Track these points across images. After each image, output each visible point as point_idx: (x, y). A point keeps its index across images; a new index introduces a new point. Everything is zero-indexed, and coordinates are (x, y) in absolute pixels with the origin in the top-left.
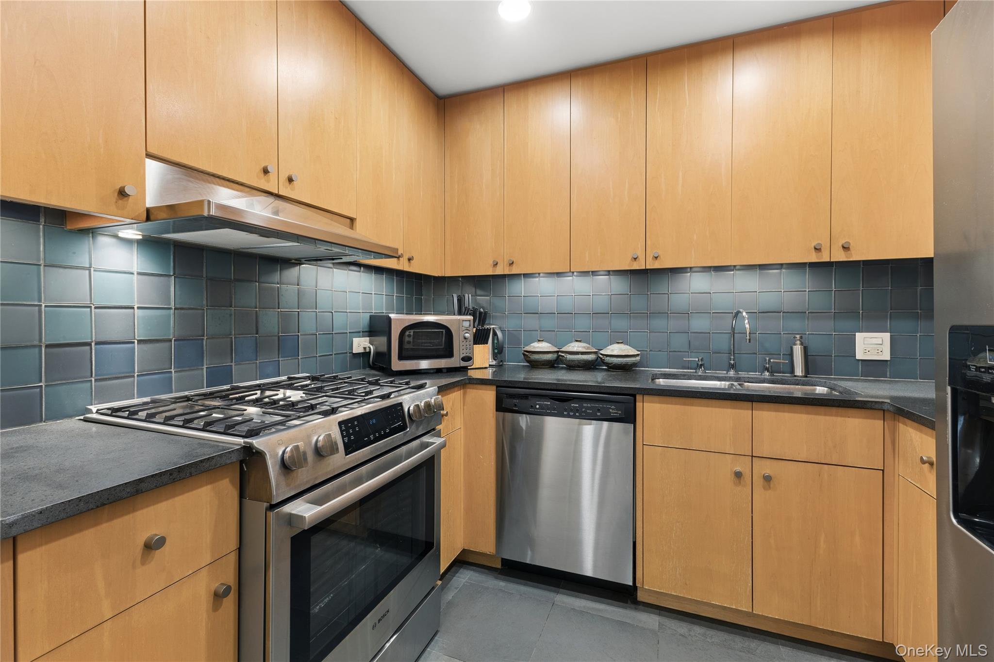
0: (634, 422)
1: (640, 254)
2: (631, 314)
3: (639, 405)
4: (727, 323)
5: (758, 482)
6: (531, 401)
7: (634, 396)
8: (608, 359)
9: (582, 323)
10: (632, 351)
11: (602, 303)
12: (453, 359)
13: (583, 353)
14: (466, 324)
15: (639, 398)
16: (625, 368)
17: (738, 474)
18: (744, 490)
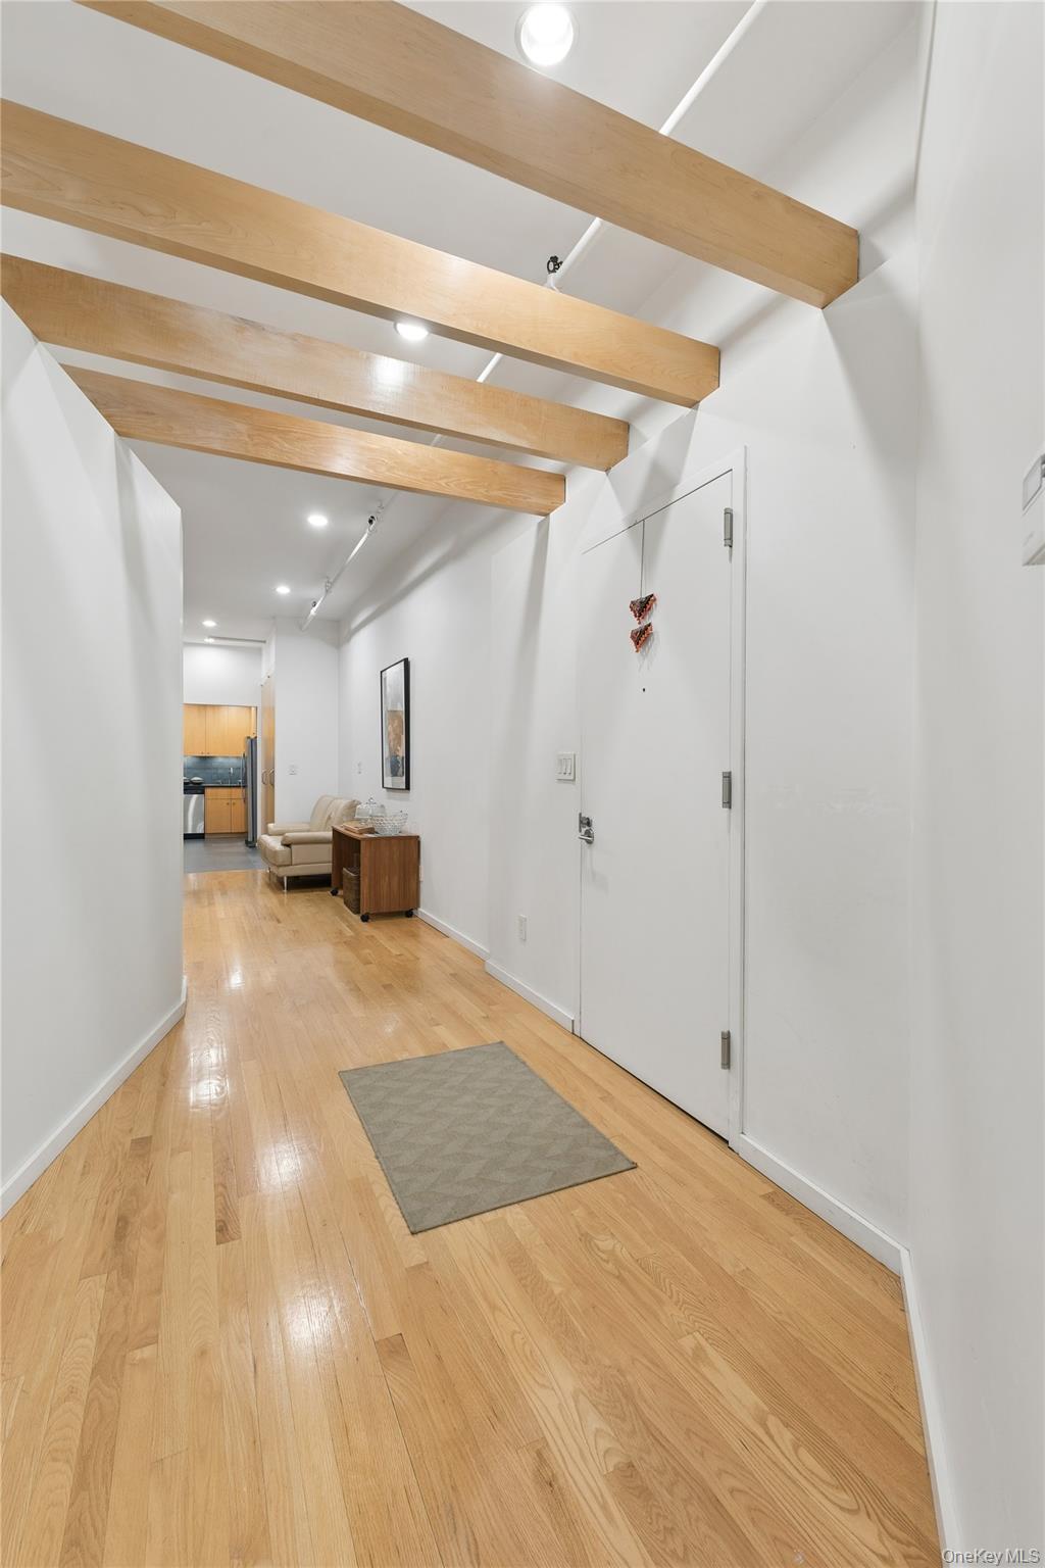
0: (204, 794)
1: (204, 752)
2: (202, 769)
16: (199, 784)
17: (228, 804)
18: (229, 806)
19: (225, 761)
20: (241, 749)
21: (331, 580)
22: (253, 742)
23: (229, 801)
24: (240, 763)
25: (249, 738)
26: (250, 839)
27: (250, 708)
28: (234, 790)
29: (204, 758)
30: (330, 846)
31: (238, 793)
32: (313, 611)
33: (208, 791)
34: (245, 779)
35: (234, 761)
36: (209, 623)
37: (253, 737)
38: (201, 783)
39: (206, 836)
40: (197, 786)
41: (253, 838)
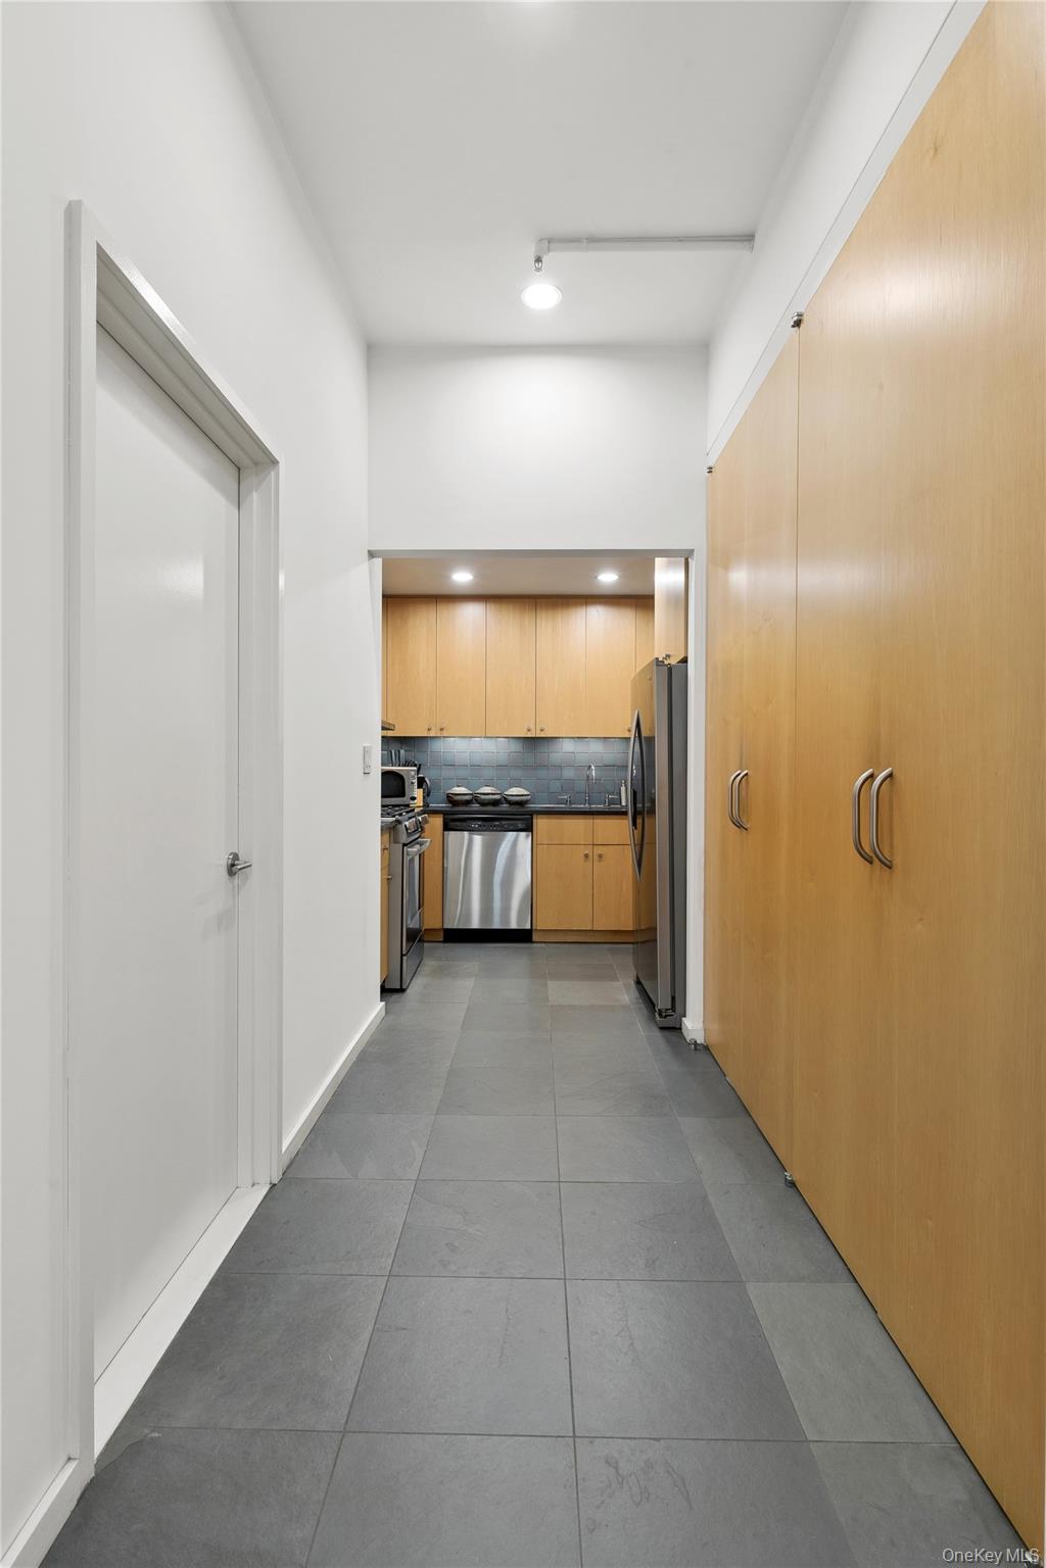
0: (532, 831)
1: (532, 727)
2: (525, 767)
3: (534, 821)
4: (586, 772)
5: (596, 857)
6: (468, 823)
7: (532, 815)
8: (510, 798)
9: (488, 773)
10: (526, 793)
11: (503, 758)
12: (405, 799)
13: (493, 794)
14: (413, 773)
15: (534, 816)
16: (521, 804)
17: (586, 856)
18: (589, 864)
19: (580, 749)
22: (672, 680)
23: (588, 850)
24: (613, 754)
26: (665, 1005)
28: (599, 822)
29: (533, 743)
33: (540, 823)
38: (527, 802)
39: (535, 937)
40: (515, 809)
41: (673, 998)
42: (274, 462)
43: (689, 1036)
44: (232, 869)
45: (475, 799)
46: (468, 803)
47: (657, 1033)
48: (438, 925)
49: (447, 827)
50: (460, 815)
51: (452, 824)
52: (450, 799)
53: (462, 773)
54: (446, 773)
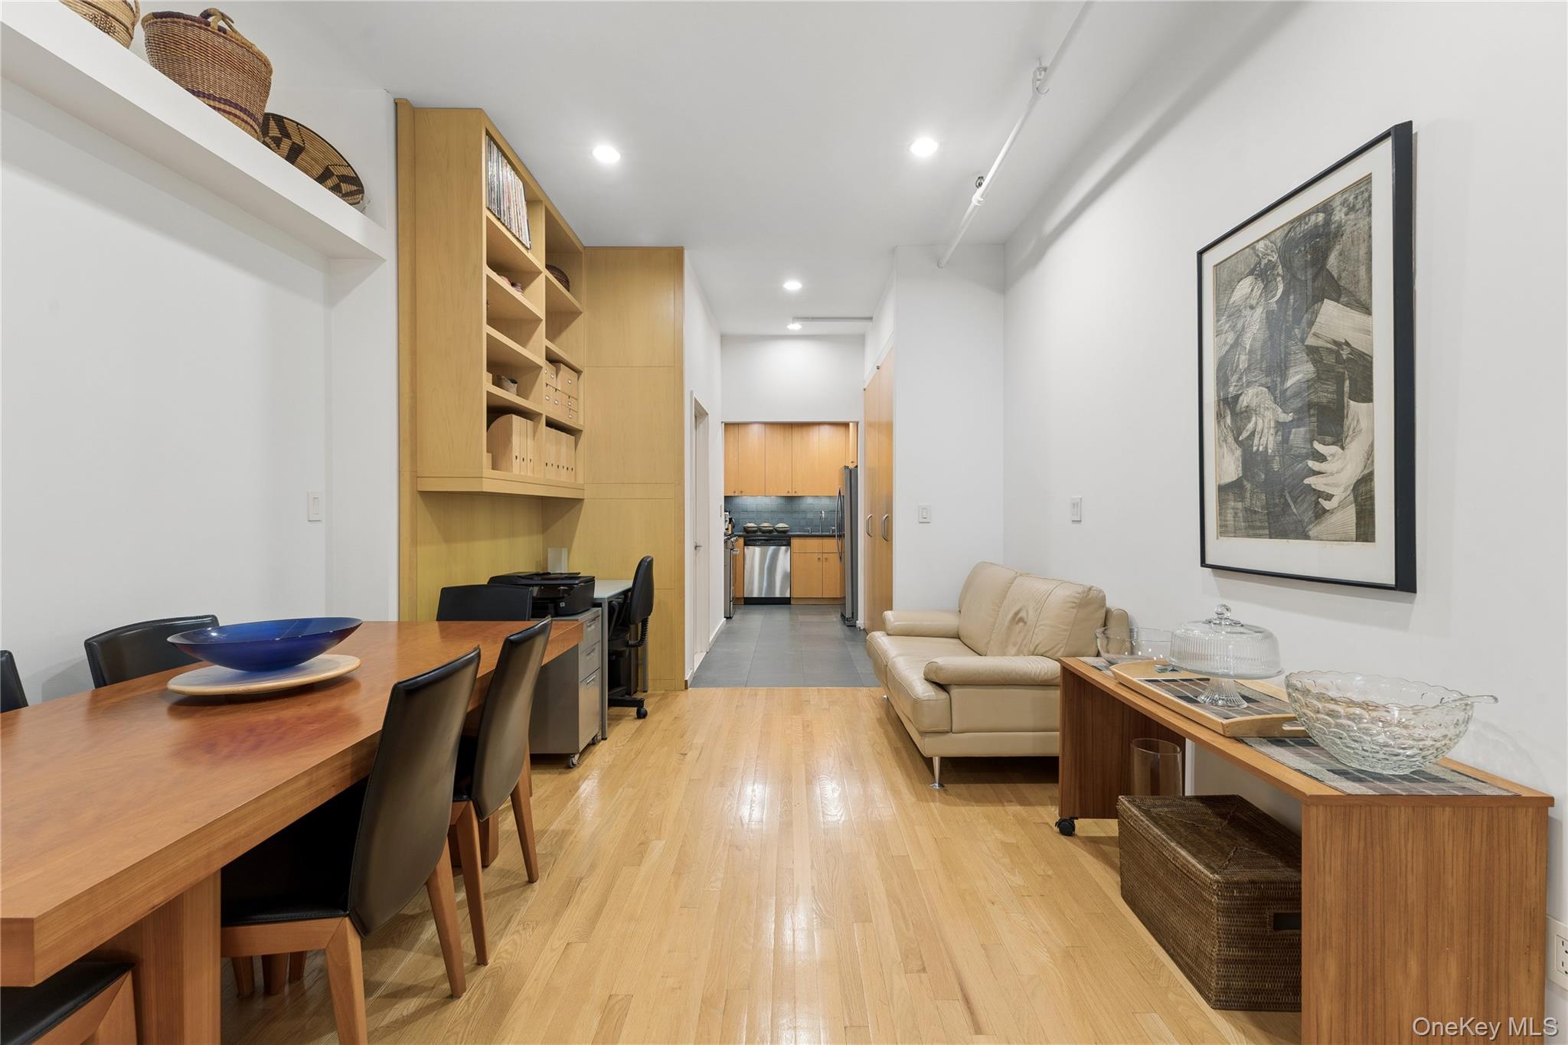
0: (789, 545)
1: (790, 490)
2: (786, 512)
3: (792, 540)
4: (819, 514)
5: (822, 560)
6: (757, 541)
7: (790, 537)
8: (777, 528)
9: (766, 515)
10: (786, 525)
11: (774, 507)
13: (768, 527)
15: (792, 538)
16: (785, 532)
17: (819, 559)
18: (821, 563)
19: (816, 502)
20: (834, 485)
21: (1046, 63)
22: (851, 474)
23: (820, 556)
24: (834, 504)
25: (846, 467)
26: (848, 615)
27: (846, 425)
28: (826, 541)
29: (790, 499)
30: (1056, 694)
31: (832, 544)
32: (977, 196)
33: (795, 542)
34: (841, 527)
35: (826, 502)
36: (793, 285)
37: (852, 466)
38: (787, 531)
39: (792, 602)
40: (782, 534)
41: (853, 613)
42: (707, 414)
43: (858, 626)
44: (696, 547)
45: (759, 529)
46: (755, 532)
47: (846, 628)
48: (741, 596)
49: (746, 544)
50: (751, 538)
51: (748, 543)
52: (746, 530)
53: (751, 515)
54: (743, 515)
